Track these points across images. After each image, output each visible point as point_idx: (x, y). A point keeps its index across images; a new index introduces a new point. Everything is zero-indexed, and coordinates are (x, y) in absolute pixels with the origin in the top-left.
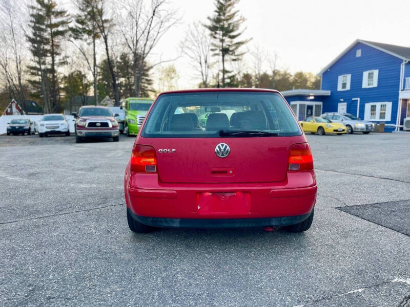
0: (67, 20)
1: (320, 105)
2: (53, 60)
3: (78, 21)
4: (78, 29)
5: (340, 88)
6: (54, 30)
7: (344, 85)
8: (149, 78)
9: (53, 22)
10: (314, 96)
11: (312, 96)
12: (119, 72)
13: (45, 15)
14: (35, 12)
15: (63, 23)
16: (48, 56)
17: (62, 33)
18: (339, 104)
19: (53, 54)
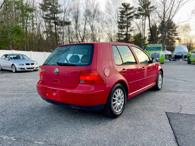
0: (134, 11)
2: (127, 30)
3: (139, 10)
4: (138, 14)
6: (129, 16)
8: (176, 32)
9: (128, 13)
12: (159, 31)
13: (125, 11)
14: (121, 10)
15: (132, 12)
16: (125, 28)
17: (132, 17)
19: (128, 27)
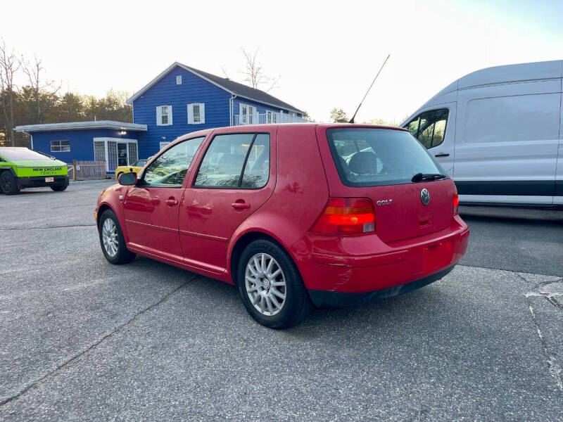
1: (135, 144)
5: (159, 123)
7: (165, 119)
10: (126, 131)
11: (124, 130)
18: (161, 143)
